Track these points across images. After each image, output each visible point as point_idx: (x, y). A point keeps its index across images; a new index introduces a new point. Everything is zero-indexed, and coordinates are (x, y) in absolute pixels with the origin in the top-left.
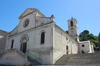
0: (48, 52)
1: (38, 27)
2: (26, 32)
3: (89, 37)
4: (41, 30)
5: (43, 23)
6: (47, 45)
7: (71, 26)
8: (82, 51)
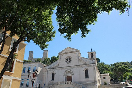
0: (92, 84)
1: (81, 65)
2: (69, 67)
3: (104, 68)
4: (85, 68)
5: (86, 63)
6: (91, 79)
7: (91, 58)
8: (105, 83)
